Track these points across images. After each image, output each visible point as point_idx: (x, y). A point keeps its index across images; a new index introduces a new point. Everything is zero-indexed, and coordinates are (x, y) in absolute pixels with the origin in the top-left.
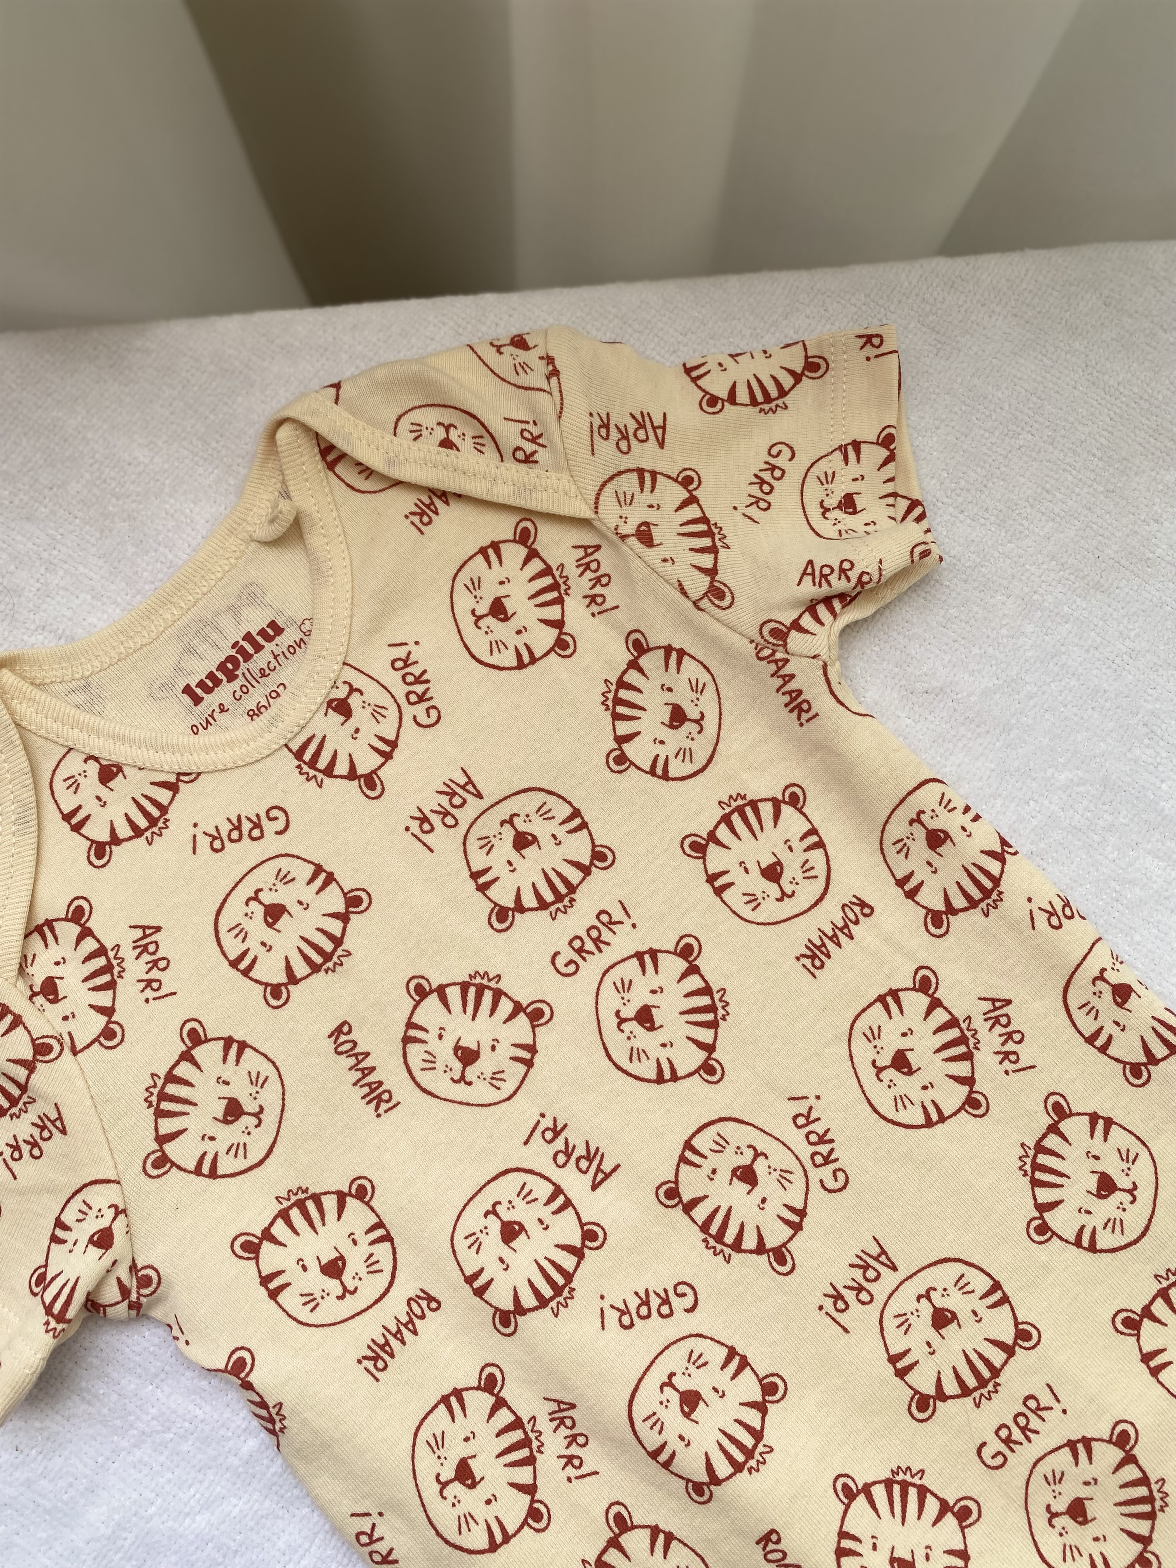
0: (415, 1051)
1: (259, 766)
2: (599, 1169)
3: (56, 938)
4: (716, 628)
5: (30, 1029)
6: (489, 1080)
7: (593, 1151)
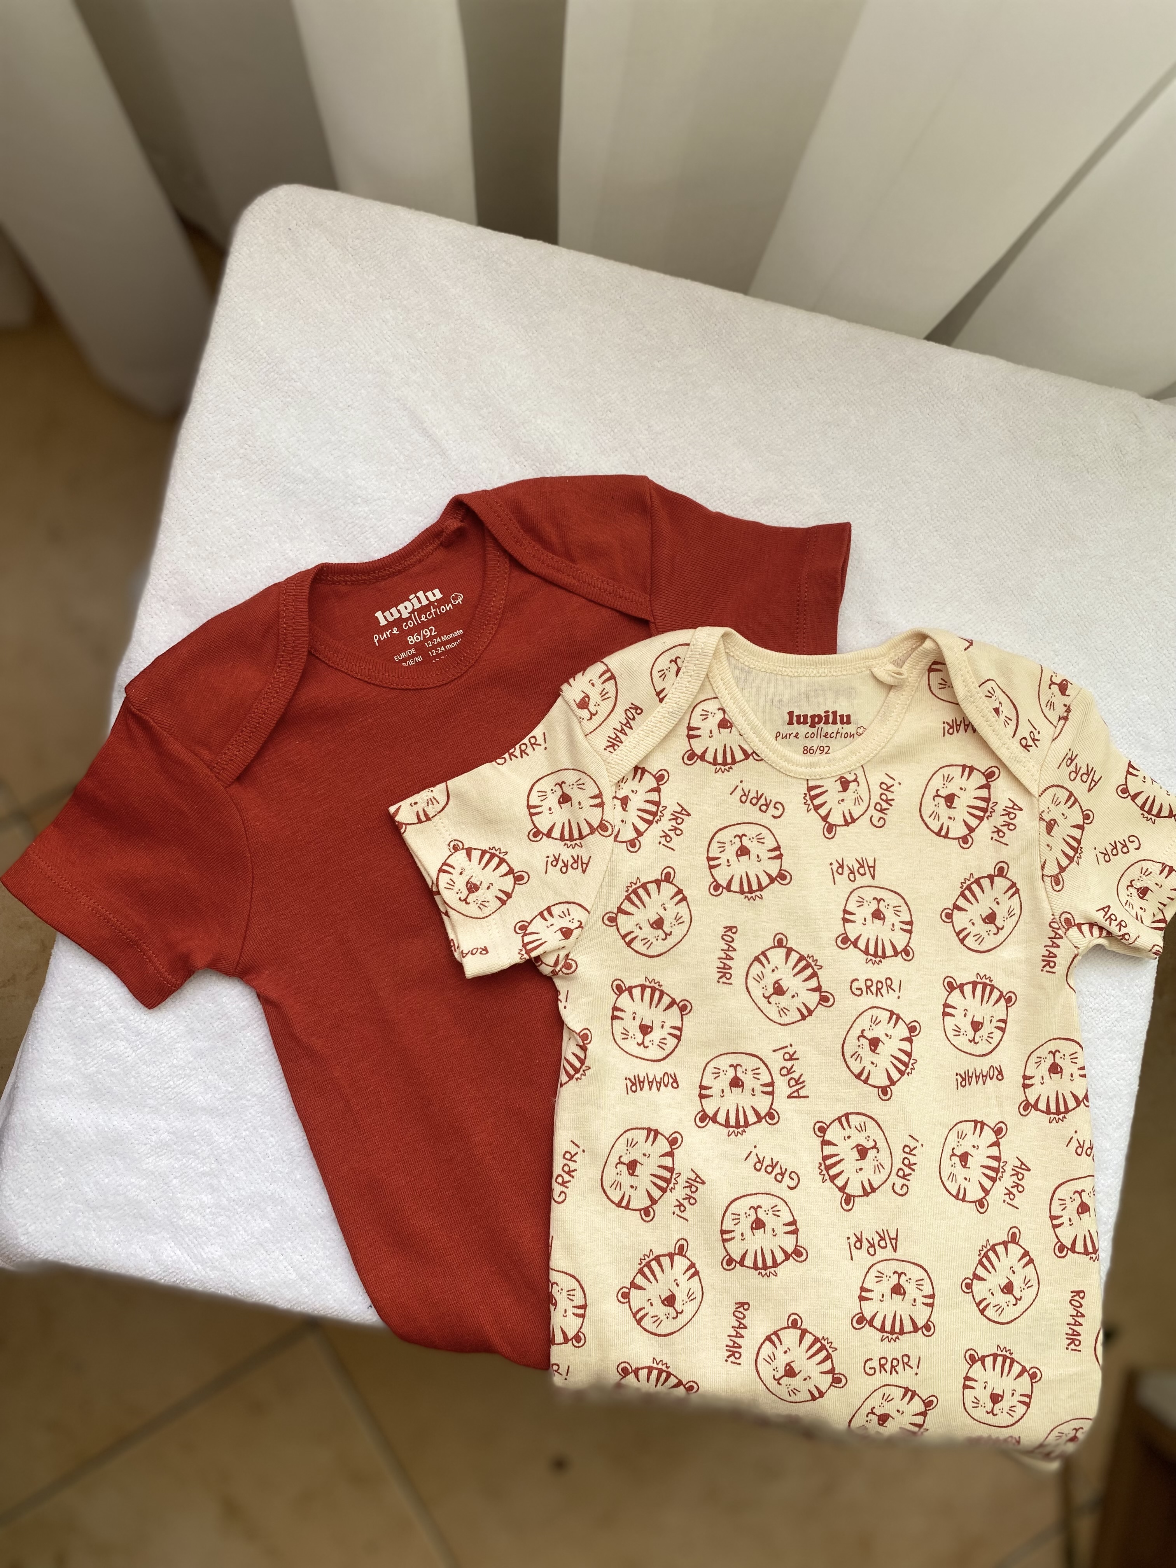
0: (757, 968)
1: (789, 779)
2: (797, 1091)
3: (641, 779)
4: (1042, 894)
5: (605, 813)
6: (780, 1009)
7: (801, 1081)
